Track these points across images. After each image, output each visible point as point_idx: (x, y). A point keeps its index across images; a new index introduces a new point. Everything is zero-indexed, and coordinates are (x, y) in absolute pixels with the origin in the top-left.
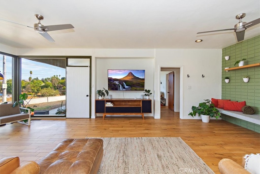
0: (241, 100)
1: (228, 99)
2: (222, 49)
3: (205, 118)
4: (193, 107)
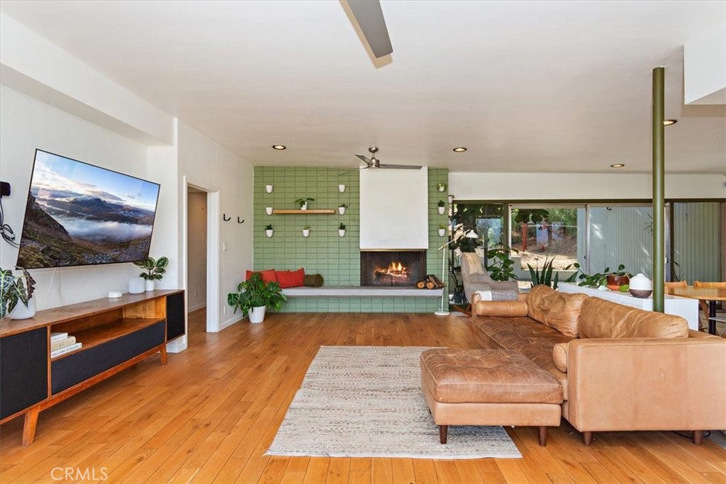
0: (295, 267)
1: (272, 267)
2: (255, 167)
3: (257, 315)
4: (230, 295)
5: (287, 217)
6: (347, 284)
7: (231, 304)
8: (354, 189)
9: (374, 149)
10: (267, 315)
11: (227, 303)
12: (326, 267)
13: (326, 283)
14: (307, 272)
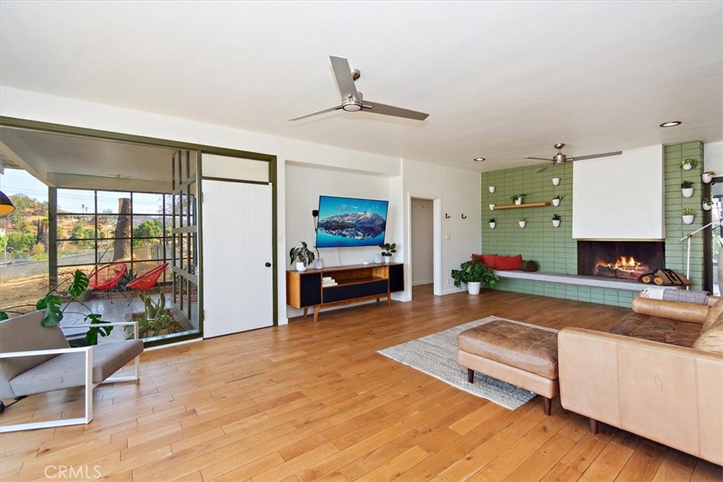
0: (513, 254)
1: (495, 253)
2: (482, 174)
3: (474, 288)
4: (453, 271)
5: (507, 212)
6: (563, 271)
7: (453, 277)
8: (567, 181)
9: (559, 145)
10: (482, 291)
11: (451, 276)
12: (542, 255)
13: (541, 270)
14: (524, 258)
